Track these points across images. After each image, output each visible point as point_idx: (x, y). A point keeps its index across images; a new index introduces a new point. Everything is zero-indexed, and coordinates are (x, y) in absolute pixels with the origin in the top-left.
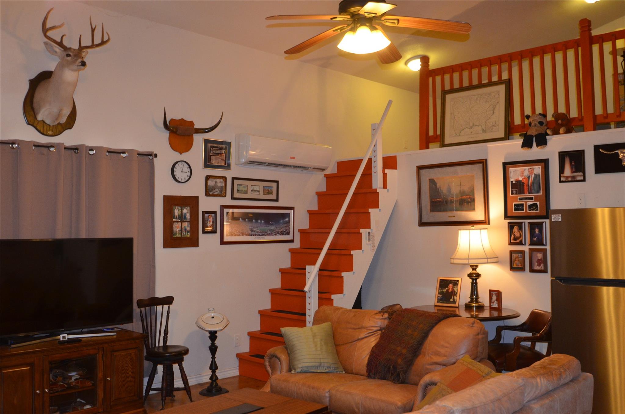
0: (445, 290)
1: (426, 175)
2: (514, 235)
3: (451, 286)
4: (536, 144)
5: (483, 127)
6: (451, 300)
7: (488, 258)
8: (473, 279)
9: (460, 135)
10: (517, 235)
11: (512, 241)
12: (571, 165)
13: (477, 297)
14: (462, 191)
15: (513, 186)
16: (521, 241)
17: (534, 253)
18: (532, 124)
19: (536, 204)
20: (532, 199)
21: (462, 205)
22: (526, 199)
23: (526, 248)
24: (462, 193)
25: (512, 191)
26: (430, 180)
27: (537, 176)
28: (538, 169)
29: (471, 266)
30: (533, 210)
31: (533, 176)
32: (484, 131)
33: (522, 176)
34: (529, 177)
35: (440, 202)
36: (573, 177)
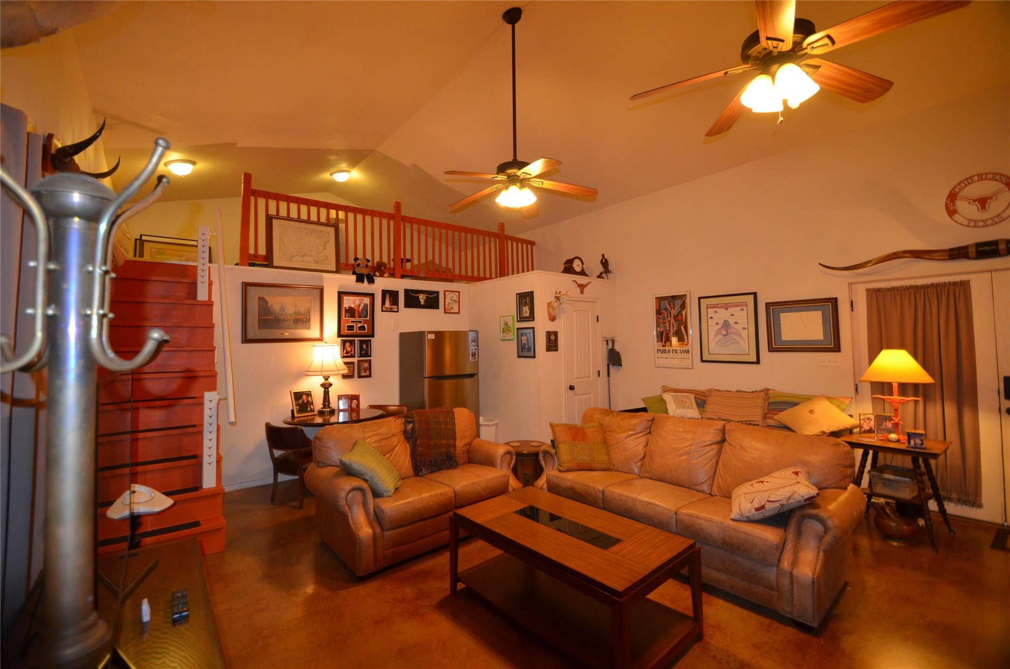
0: (300, 402)
1: (253, 293)
2: (346, 350)
3: (304, 397)
4: (368, 280)
5: (316, 259)
6: (309, 409)
7: (338, 370)
8: (325, 388)
9: (291, 260)
10: (349, 349)
11: (345, 355)
12: (390, 300)
13: (329, 403)
14: (297, 311)
15: (346, 311)
16: (352, 354)
17: (362, 363)
18: (361, 266)
19: (364, 326)
20: (361, 322)
21: (297, 323)
22: (356, 322)
23: (355, 360)
24: (297, 313)
25: (345, 315)
26: (259, 298)
27: (366, 305)
28: (367, 300)
29: (324, 377)
30: (362, 330)
31: (363, 305)
32: (316, 262)
33: (354, 304)
34: (359, 305)
35: (271, 320)
36: (391, 309)
